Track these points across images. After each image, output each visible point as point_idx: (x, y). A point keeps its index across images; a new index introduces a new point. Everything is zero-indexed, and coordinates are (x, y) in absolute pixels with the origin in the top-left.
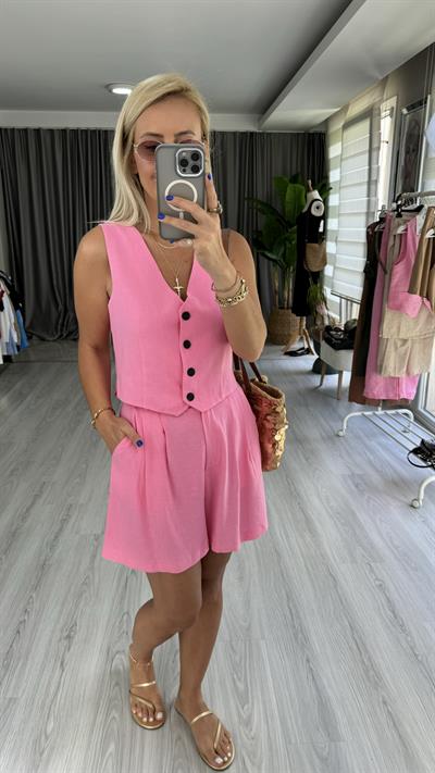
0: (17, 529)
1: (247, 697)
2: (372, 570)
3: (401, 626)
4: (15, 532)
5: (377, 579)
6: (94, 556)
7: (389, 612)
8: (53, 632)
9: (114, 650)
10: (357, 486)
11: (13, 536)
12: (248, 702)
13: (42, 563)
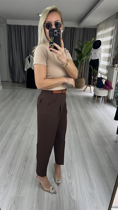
0: (13, 132)
1: (71, 177)
2: (104, 148)
3: (111, 162)
5: (105, 150)
6: (32, 140)
7: (108, 159)
8: (22, 159)
10: (101, 126)
11: (12, 134)
12: (71, 179)
13: (19, 141)
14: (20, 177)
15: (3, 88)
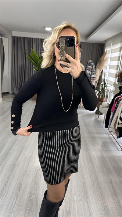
0: (8, 152)
2: (108, 176)
3: (116, 195)
4: (7, 153)
5: (110, 179)
6: (29, 163)
7: (112, 190)
8: (15, 186)
9: (32, 193)
10: (106, 149)
11: (6, 154)
12: (69, 214)
13: (14, 164)
14: (11, 209)
15: (3, 100)
